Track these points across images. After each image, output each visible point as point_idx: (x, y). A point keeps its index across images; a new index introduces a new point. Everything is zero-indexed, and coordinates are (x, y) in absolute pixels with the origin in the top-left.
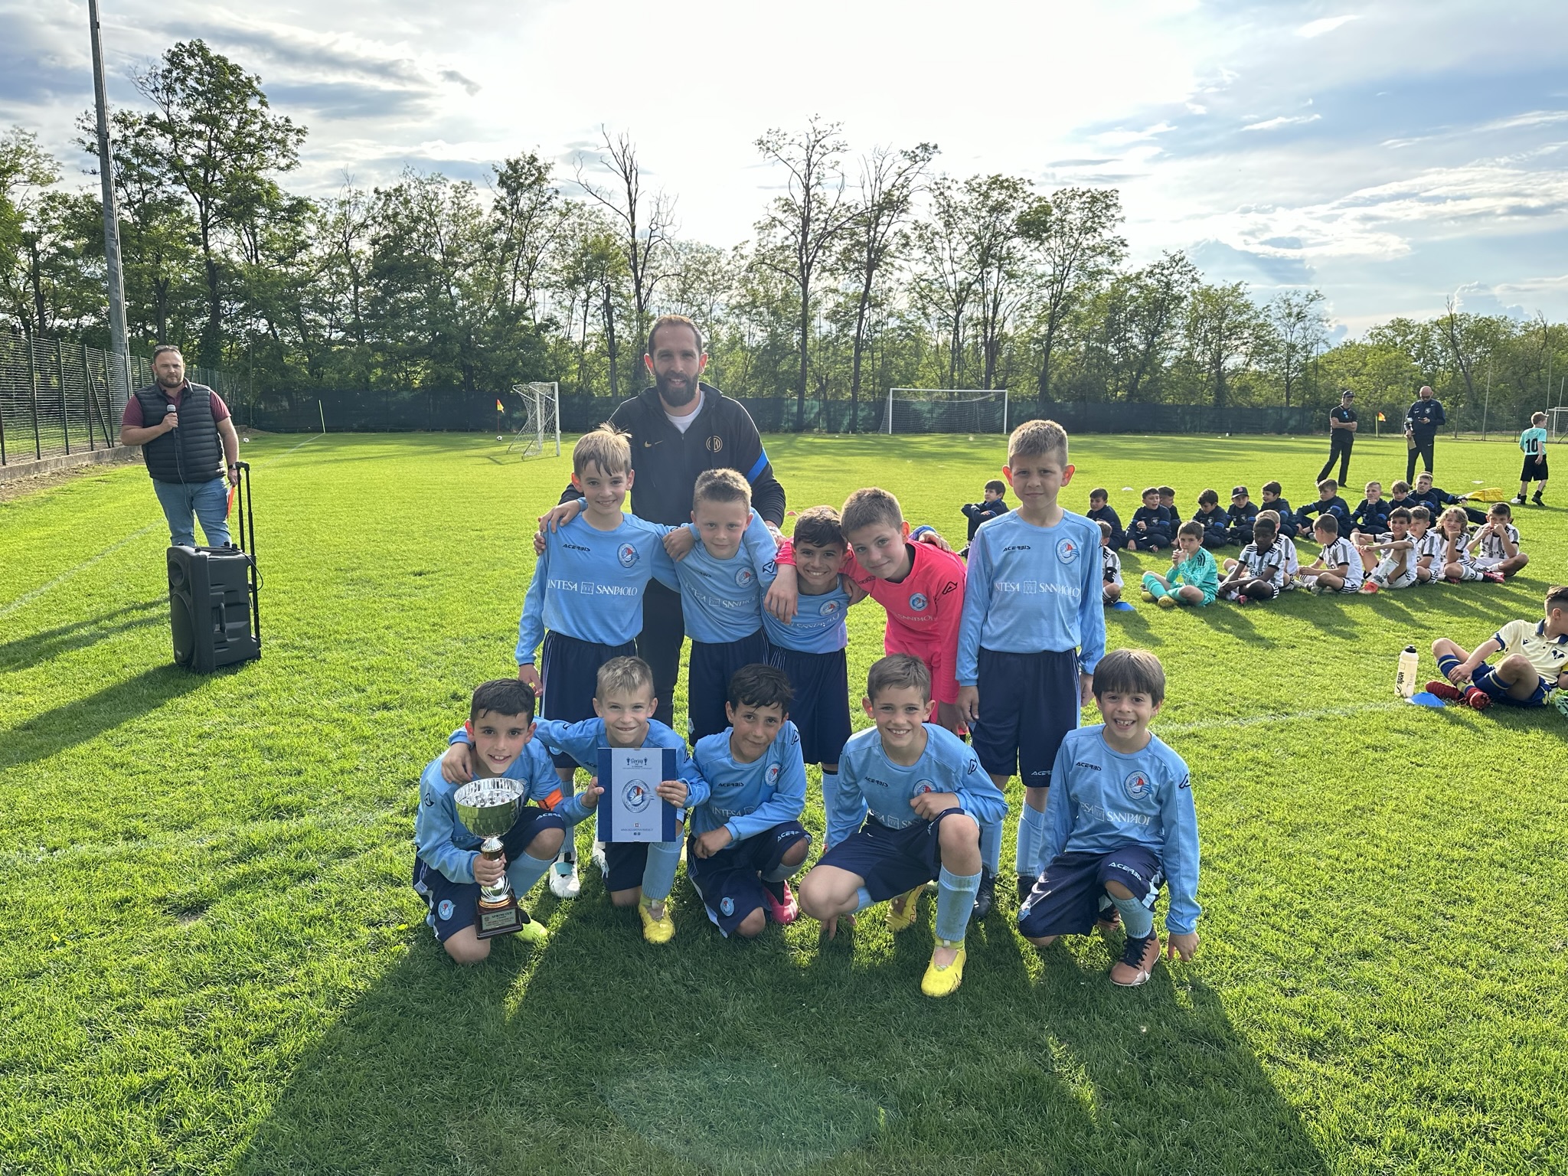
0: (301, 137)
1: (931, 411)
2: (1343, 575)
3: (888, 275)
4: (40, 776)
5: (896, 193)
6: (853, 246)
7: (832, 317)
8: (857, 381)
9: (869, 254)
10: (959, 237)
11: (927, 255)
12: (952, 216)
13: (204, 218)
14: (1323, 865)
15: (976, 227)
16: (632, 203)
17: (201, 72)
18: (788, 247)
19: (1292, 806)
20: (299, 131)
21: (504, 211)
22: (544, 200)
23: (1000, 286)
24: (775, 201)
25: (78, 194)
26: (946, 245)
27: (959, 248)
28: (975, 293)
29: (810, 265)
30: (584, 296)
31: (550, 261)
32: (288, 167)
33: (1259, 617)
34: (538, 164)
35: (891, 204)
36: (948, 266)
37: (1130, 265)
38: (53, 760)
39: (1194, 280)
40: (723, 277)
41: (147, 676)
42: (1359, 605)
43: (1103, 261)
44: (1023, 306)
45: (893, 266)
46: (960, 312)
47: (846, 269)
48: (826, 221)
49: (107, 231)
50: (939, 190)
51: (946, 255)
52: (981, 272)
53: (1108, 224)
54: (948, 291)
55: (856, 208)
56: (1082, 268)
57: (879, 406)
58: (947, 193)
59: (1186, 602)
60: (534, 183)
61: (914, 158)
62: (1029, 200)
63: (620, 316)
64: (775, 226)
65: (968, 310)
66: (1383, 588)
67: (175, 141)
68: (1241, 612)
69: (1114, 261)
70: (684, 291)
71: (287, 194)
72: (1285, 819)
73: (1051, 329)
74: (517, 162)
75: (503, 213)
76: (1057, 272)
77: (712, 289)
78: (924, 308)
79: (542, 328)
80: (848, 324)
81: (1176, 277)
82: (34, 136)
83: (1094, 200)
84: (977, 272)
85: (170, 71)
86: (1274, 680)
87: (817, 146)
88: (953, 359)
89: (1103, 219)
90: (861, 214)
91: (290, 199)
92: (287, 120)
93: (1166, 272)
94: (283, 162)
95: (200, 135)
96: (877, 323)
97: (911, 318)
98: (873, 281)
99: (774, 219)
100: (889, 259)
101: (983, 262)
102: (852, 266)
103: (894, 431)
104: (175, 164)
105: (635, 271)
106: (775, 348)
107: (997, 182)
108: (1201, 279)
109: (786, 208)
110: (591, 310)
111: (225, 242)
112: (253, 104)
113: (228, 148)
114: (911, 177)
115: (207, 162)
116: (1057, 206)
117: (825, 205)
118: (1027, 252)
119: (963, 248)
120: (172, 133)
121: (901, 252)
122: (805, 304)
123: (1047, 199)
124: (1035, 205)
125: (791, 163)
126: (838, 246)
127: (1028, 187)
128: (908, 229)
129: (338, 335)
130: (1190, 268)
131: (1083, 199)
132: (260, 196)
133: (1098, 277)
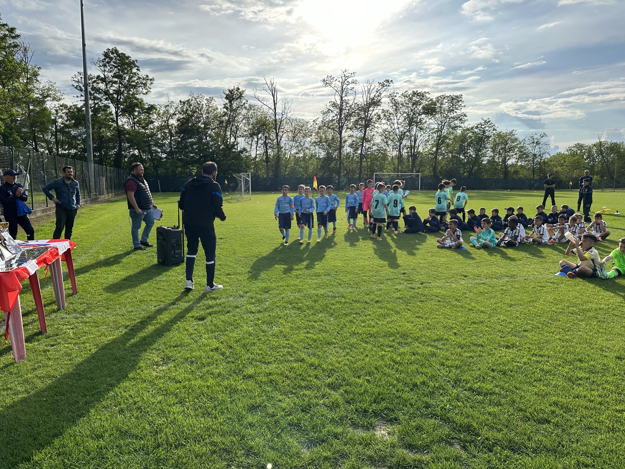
0: (152, 82)
2: (542, 238)
3: (373, 130)
4: (138, 291)
5: (376, 99)
6: (359, 119)
7: (351, 146)
8: (361, 170)
9: (365, 122)
10: (399, 115)
11: (388, 122)
12: (397, 107)
13: (116, 113)
15: (407, 111)
16: (275, 104)
17: (116, 59)
18: (334, 120)
19: (511, 300)
20: (151, 80)
21: (227, 108)
22: (242, 104)
23: (417, 133)
24: (329, 103)
25: (72, 104)
26: (395, 118)
27: (400, 118)
28: (407, 136)
29: (342, 127)
30: (256, 139)
31: (244, 127)
32: (147, 93)
34: (240, 90)
35: (375, 103)
36: (396, 126)
37: (468, 124)
39: (494, 129)
40: (309, 132)
42: (547, 248)
43: (457, 122)
44: (426, 140)
45: (374, 127)
46: (401, 143)
47: (356, 127)
48: (349, 110)
49: (86, 119)
50: (392, 97)
51: (396, 121)
52: (409, 128)
53: (459, 108)
54: (396, 135)
55: (361, 105)
56: (450, 126)
58: (396, 98)
59: (485, 247)
60: (238, 98)
61: (383, 86)
62: (428, 100)
63: (270, 147)
64: (329, 112)
65: (404, 142)
66: (556, 243)
67: (106, 85)
69: (462, 123)
70: (294, 137)
71: (147, 103)
73: (437, 149)
74: (232, 90)
75: (227, 110)
76: (439, 127)
77: (305, 136)
78: (387, 142)
79: (241, 152)
80: (358, 149)
81: (487, 128)
82: (55, 83)
83: (453, 99)
85: (105, 59)
86: (512, 269)
87: (346, 82)
88: (398, 161)
89: (457, 106)
90: (362, 107)
91: (148, 105)
92: (147, 76)
93: (483, 127)
94: (145, 91)
95: (115, 82)
96: (369, 148)
97: (382, 146)
98: (367, 132)
99: (329, 109)
100: (373, 124)
101: (410, 124)
102: (358, 127)
104: (106, 93)
105: (276, 130)
106: (329, 158)
107: (414, 93)
108: (497, 129)
109: (333, 105)
110: (259, 145)
111: (124, 122)
112: (134, 70)
113: (126, 87)
114: (382, 92)
115: (118, 92)
116: (438, 102)
117: (348, 104)
118: (428, 120)
119: (402, 119)
120: (105, 82)
121: (377, 121)
122: (341, 141)
123: (434, 100)
124: (430, 102)
125: (335, 88)
126: (353, 119)
127: (427, 95)
128: (380, 113)
129: (164, 156)
130: (493, 125)
131: (448, 99)
132: (138, 105)
133: (456, 129)
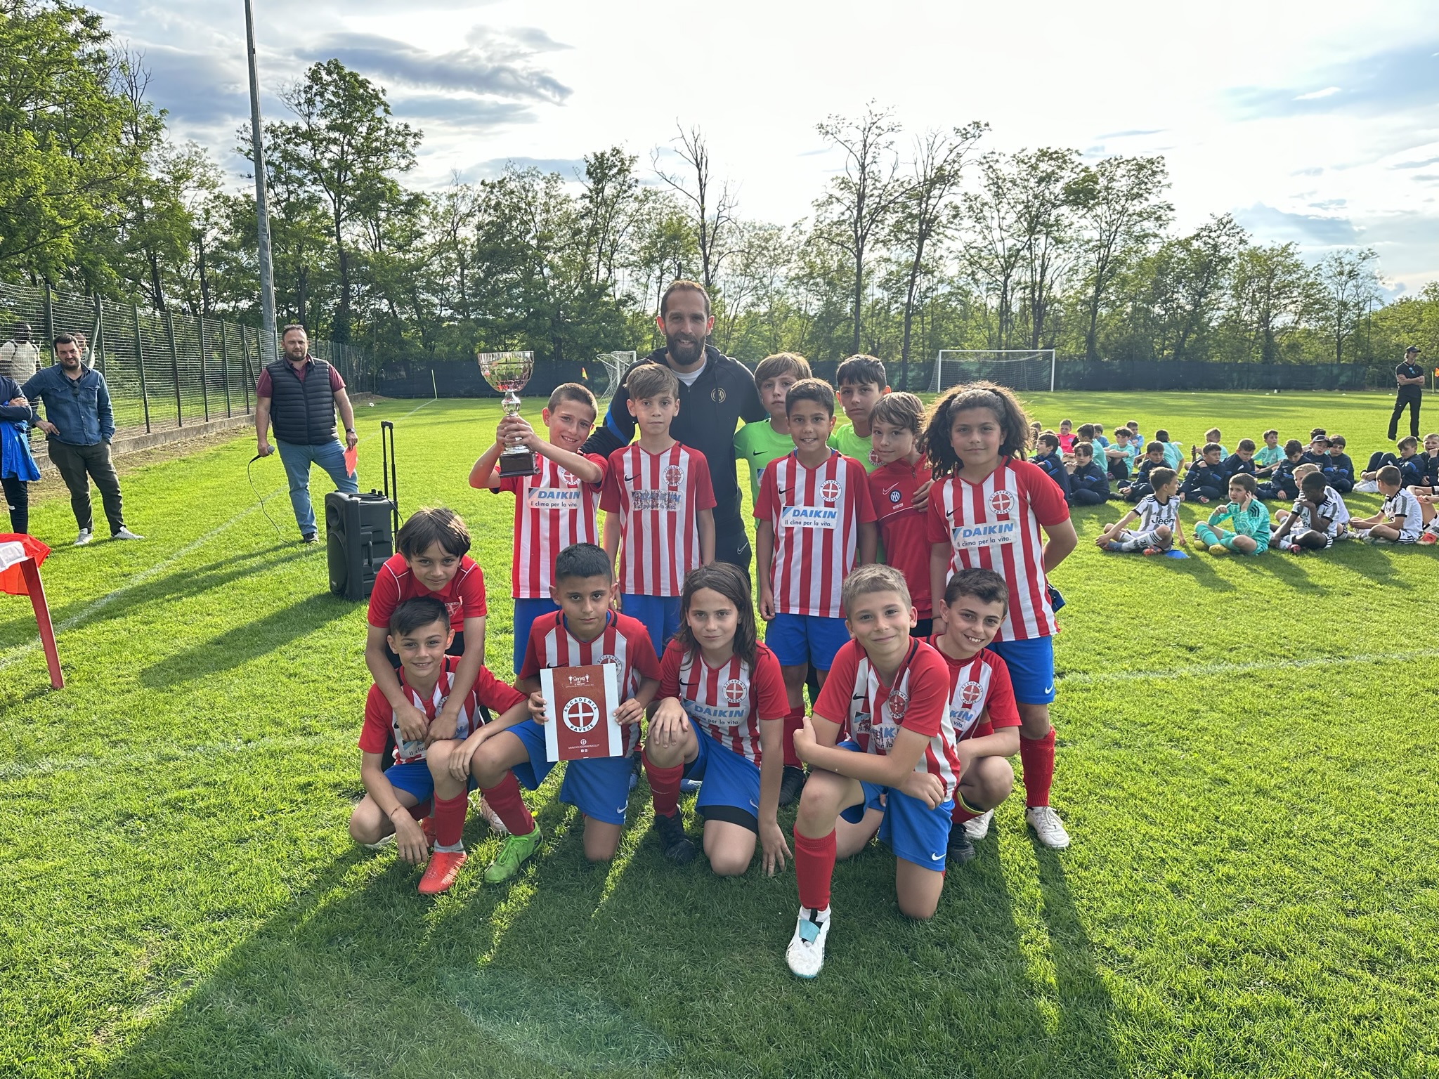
0: (417, 139)
1: (980, 371)
3: (939, 244)
4: (232, 682)
5: (948, 168)
6: (907, 218)
7: (884, 285)
8: (907, 344)
9: (921, 225)
10: (1006, 206)
11: (976, 224)
12: (999, 187)
13: (337, 213)
14: (1383, 799)
15: (1024, 197)
16: (702, 186)
17: (336, 87)
18: (844, 221)
19: (1349, 745)
20: (415, 135)
21: (590, 199)
22: (626, 188)
23: (1048, 251)
24: (833, 180)
25: (238, 195)
26: (995, 214)
27: (1007, 216)
28: (1024, 258)
29: (864, 238)
30: (658, 273)
31: (629, 243)
32: (408, 167)
33: (1311, 565)
34: (621, 156)
35: (943, 178)
36: (996, 234)
37: (1176, 230)
38: (240, 670)
39: (1242, 241)
40: (783, 252)
41: (309, 601)
42: (1417, 556)
43: (1149, 226)
44: (1070, 269)
45: (944, 236)
46: (1008, 276)
47: (898, 239)
48: (880, 196)
49: (260, 227)
50: (988, 164)
51: (995, 224)
52: (1030, 239)
53: (1154, 190)
54: (997, 257)
55: (909, 183)
56: (1129, 233)
57: (929, 366)
58: (996, 166)
60: (617, 173)
61: (965, 136)
62: (1077, 170)
64: (832, 203)
65: (1017, 274)
67: (314, 147)
68: (1294, 560)
69: (1161, 225)
70: (747, 266)
71: (406, 191)
72: (1343, 754)
73: (1098, 291)
74: (602, 155)
75: (590, 201)
76: (1104, 237)
77: (774, 262)
78: (973, 273)
79: (622, 303)
80: (900, 291)
81: (1223, 239)
82: (205, 149)
83: (1141, 168)
84: (1026, 239)
85: (310, 87)
86: (1329, 625)
87: (874, 128)
88: (1001, 321)
89: (1149, 186)
90: (914, 188)
91: (408, 194)
92: (406, 126)
93: (1213, 235)
94: (403, 163)
95: (335, 141)
96: (928, 289)
97: (962, 283)
98: (924, 250)
99: (831, 196)
100: (940, 230)
101: (1031, 230)
102: (904, 237)
105: (704, 250)
106: (830, 316)
107: (1044, 154)
108: (1249, 241)
109: (842, 186)
111: (355, 234)
112: (379, 112)
113: (358, 152)
114: (962, 152)
115: (341, 165)
116: (1102, 174)
117: (879, 182)
118: (1075, 219)
119: (1011, 218)
120: (313, 140)
121: (952, 223)
122: (859, 274)
123: (1093, 169)
124: (1083, 174)
125: (848, 145)
126: (891, 219)
127: (1075, 157)
128: (958, 201)
129: (447, 313)
130: (1238, 230)
131: (1129, 167)
132: (383, 193)
133: (1145, 241)
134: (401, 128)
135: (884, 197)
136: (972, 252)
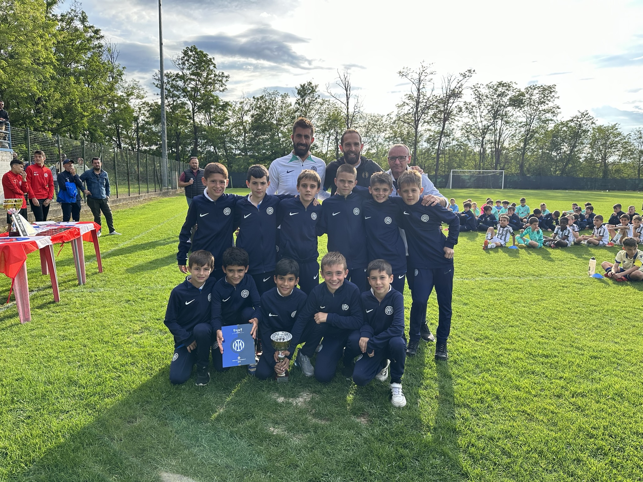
0: (227, 79)
1: (469, 179)
2: (601, 240)
3: (452, 123)
5: (457, 90)
6: (438, 112)
7: (428, 141)
8: (438, 167)
9: (444, 115)
10: (484, 107)
11: (470, 115)
12: (480, 99)
13: (193, 109)
15: (491, 103)
16: (348, 99)
17: (194, 57)
18: (410, 113)
20: (227, 77)
21: (299, 104)
22: (315, 99)
23: (502, 127)
24: (405, 95)
25: (152, 102)
26: (478, 111)
27: (484, 111)
28: (491, 130)
29: (418, 120)
30: (328, 135)
31: (316, 122)
32: (223, 90)
34: (312, 85)
35: (454, 94)
36: (479, 119)
37: (562, 118)
39: (593, 123)
40: (383, 126)
43: (549, 116)
44: (512, 135)
45: (455, 120)
46: (483, 138)
47: (434, 121)
48: (426, 103)
49: (162, 115)
50: (475, 89)
52: (494, 121)
53: (551, 100)
54: (479, 129)
55: (439, 97)
56: (539, 118)
57: (447, 177)
58: (479, 90)
59: (530, 247)
60: (311, 93)
61: (464, 76)
62: (515, 91)
64: (405, 105)
65: (487, 137)
67: (185, 82)
69: (554, 116)
70: (367, 132)
71: (222, 100)
73: (525, 145)
74: (304, 85)
76: (528, 121)
77: (379, 131)
78: (468, 136)
80: (434, 144)
81: (584, 122)
82: (138, 82)
83: (544, 90)
84: (492, 121)
85: (184, 57)
87: (423, 74)
88: (481, 157)
89: (549, 98)
90: (442, 99)
91: (223, 102)
92: (223, 73)
93: (579, 120)
94: (221, 89)
95: (193, 80)
96: (447, 143)
97: (462, 140)
98: (446, 126)
99: (404, 103)
100: (453, 117)
101: (495, 117)
102: (437, 120)
103: (453, 188)
107: (501, 84)
108: (596, 122)
109: (409, 98)
110: (330, 141)
111: (200, 118)
112: (211, 67)
113: (203, 84)
114: (463, 83)
115: (195, 89)
116: (527, 93)
117: (426, 96)
118: (514, 113)
119: (486, 112)
120: (184, 80)
121: (458, 114)
122: (416, 136)
123: (523, 90)
124: (518, 93)
125: (412, 80)
126: (431, 112)
127: (515, 86)
128: (461, 105)
129: (238, 152)
130: (591, 118)
131: (540, 90)
132: (213, 102)
133: (547, 122)
134: (220, 74)
135: (428, 103)
136: (468, 127)
